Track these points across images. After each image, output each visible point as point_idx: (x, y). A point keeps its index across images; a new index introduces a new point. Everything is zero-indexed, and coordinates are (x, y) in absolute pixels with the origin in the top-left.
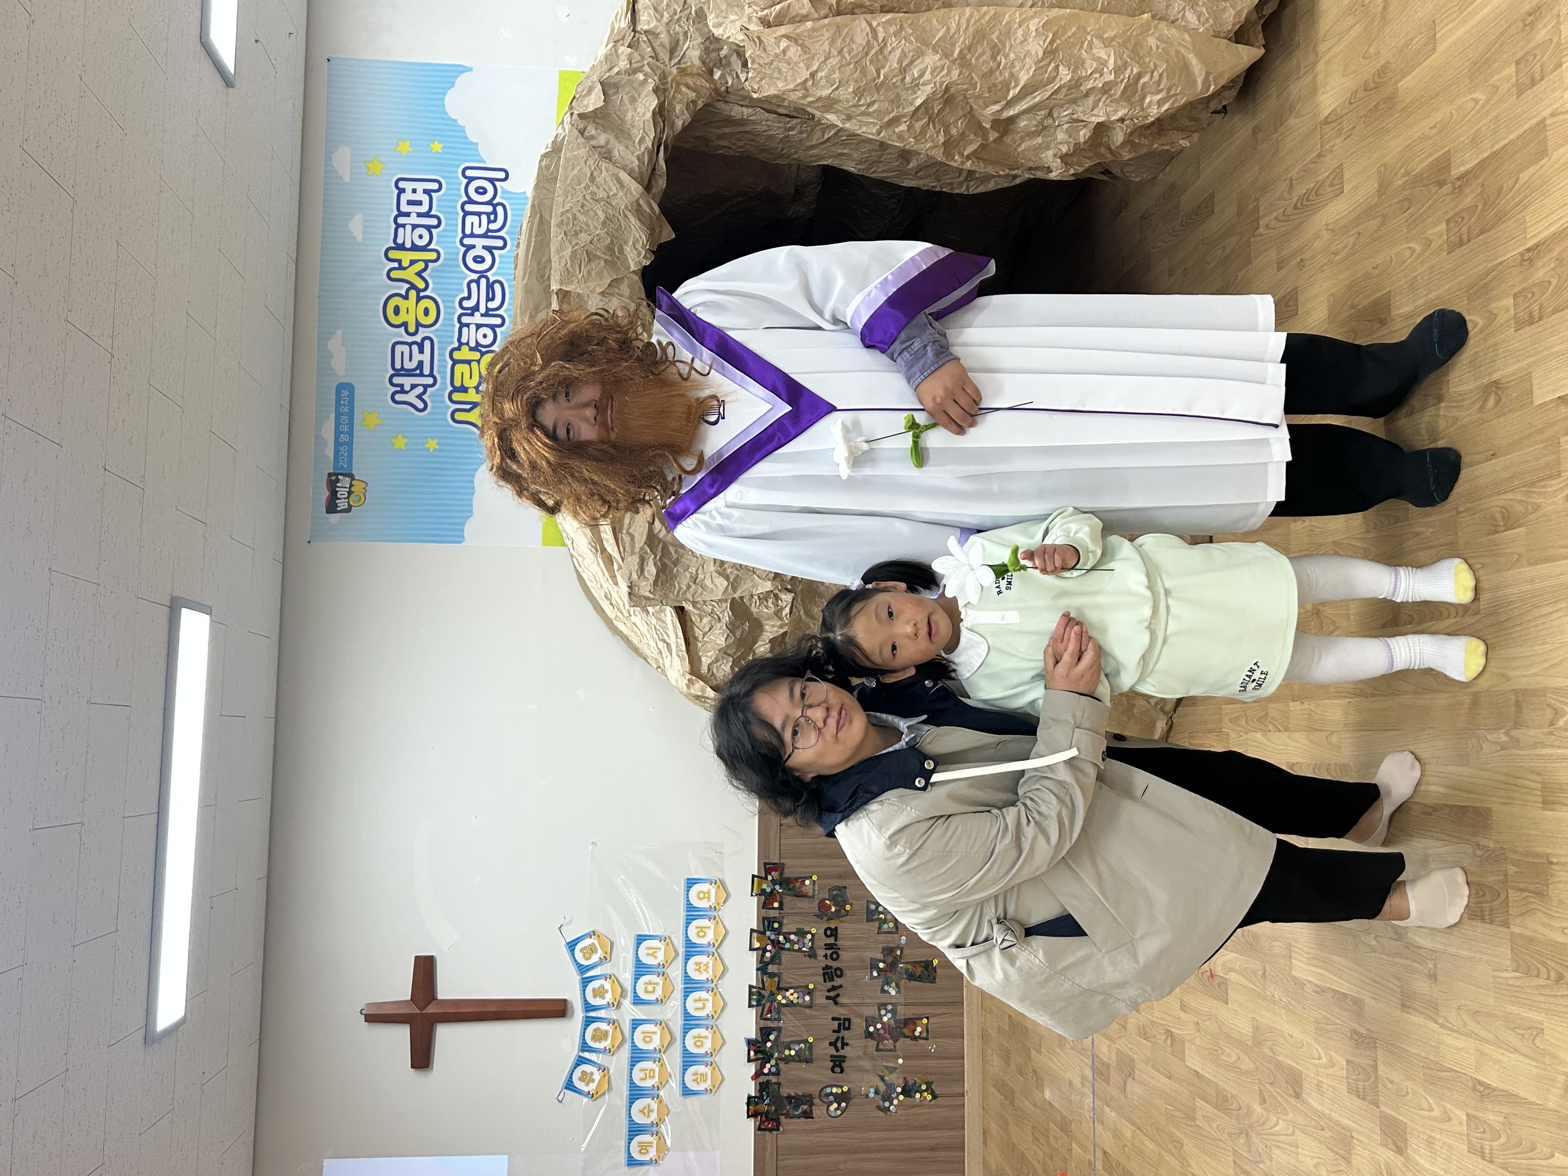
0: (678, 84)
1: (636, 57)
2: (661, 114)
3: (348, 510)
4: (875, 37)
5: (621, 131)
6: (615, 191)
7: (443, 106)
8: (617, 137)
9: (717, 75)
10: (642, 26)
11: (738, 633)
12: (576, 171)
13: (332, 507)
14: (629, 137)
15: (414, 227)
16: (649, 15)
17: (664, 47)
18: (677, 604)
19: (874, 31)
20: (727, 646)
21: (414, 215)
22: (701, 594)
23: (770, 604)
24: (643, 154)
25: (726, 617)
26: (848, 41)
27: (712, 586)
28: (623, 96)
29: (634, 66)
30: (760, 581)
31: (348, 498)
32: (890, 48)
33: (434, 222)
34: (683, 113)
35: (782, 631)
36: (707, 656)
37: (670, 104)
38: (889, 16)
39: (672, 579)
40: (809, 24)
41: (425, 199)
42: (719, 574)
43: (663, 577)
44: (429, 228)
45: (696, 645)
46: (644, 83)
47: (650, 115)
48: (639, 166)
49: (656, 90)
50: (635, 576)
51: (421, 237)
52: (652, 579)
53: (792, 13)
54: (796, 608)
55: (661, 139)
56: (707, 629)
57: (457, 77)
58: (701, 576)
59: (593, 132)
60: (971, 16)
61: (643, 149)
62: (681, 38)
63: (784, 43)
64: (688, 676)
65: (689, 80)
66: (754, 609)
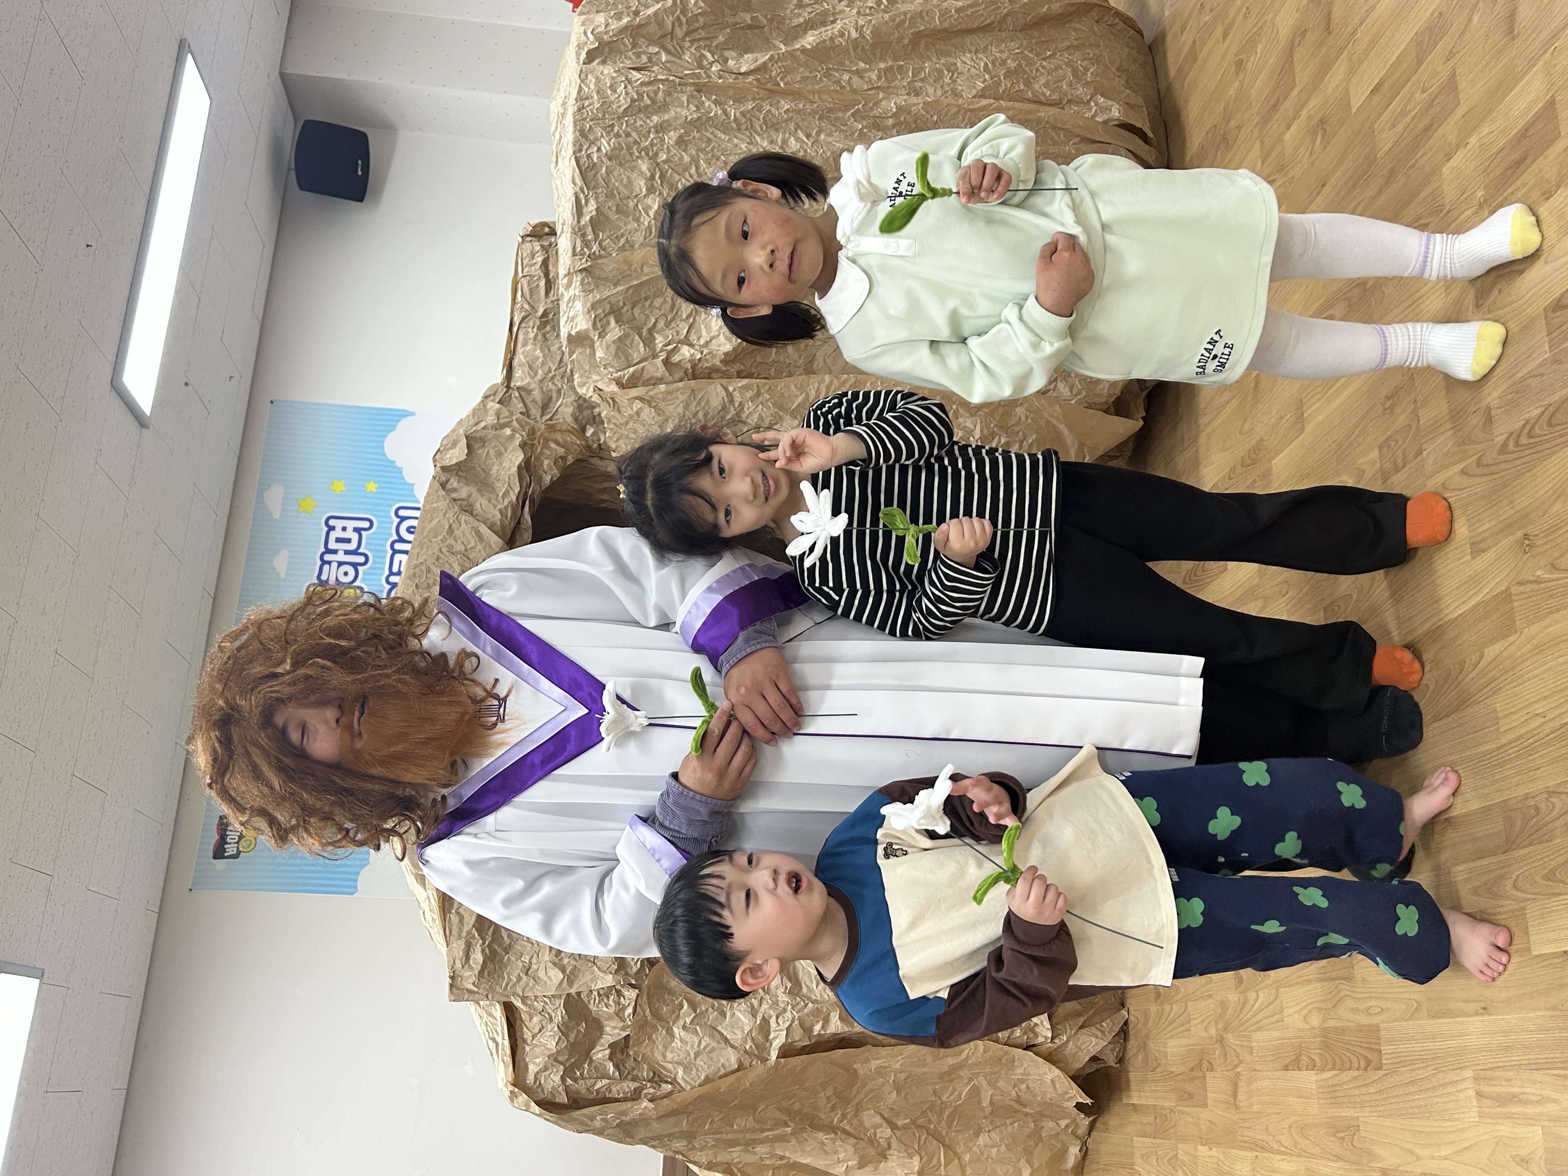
0: (547, 441)
1: (505, 412)
2: (527, 468)
3: (236, 856)
4: (732, 401)
5: (485, 484)
6: (473, 544)
7: (383, 448)
8: (479, 491)
9: (590, 431)
10: (516, 383)
11: (572, 1036)
12: (434, 523)
13: (219, 853)
14: (493, 490)
15: (340, 564)
16: (523, 372)
17: (536, 403)
18: (506, 1000)
19: (730, 395)
20: (558, 1052)
21: (341, 553)
22: (532, 988)
23: (611, 1002)
24: (506, 508)
25: (559, 1015)
26: (703, 404)
27: (545, 978)
28: (490, 449)
29: (502, 421)
30: (601, 974)
31: (238, 843)
32: (747, 412)
33: (362, 559)
34: (551, 469)
35: (624, 1034)
36: (534, 1063)
37: (538, 459)
38: (745, 382)
39: (501, 969)
40: (662, 387)
41: (355, 537)
42: (555, 964)
43: (490, 966)
44: (355, 565)
45: (524, 1048)
46: (511, 438)
47: (515, 469)
48: (501, 520)
49: (523, 446)
50: (458, 965)
51: (346, 574)
52: (477, 968)
53: (646, 376)
54: (641, 1006)
55: (526, 493)
56: (536, 1030)
57: (399, 421)
58: (534, 967)
59: (455, 485)
60: (831, 383)
61: (506, 503)
62: (554, 396)
63: (638, 405)
64: (511, 1088)
65: (559, 437)
66: (593, 1008)
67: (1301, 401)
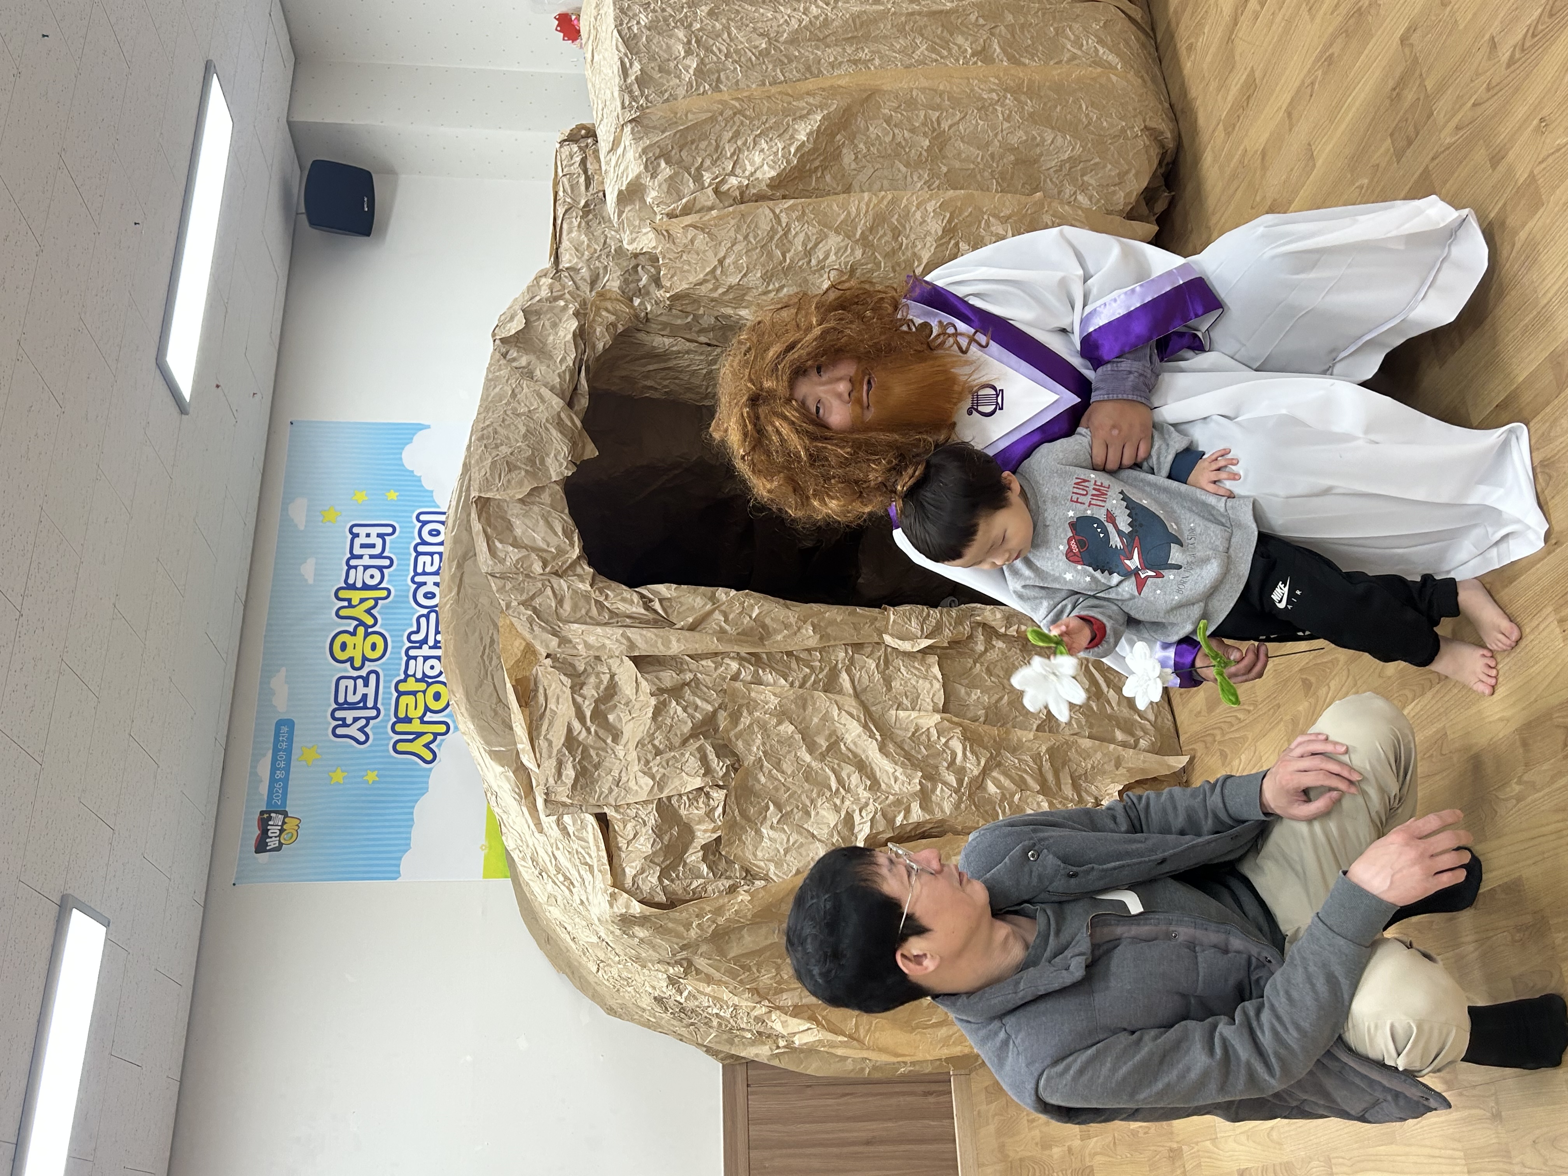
0: (598, 309)
1: (557, 286)
2: (582, 335)
4: (779, 222)
5: (543, 352)
6: (536, 406)
7: (401, 459)
8: (538, 358)
9: (637, 302)
10: (564, 264)
11: (666, 838)
12: (497, 390)
13: (261, 847)
14: (551, 357)
16: (571, 255)
17: (585, 280)
18: (598, 811)
19: (777, 217)
20: (654, 853)
21: (366, 557)
22: (624, 798)
23: (701, 805)
24: (564, 372)
25: (652, 819)
26: (753, 226)
27: (635, 788)
28: (545, 321)
29: (555, 294)
30: (690, 779)
31: (279, 836)
32: (793, 232)
33: (386, 562)
34: (603, 336)
35: (715, 836)
36: (631, 867)
37: (590, 327)
38: (791, 202)
39: (592, 783)
40: (714, 213)
41: (379, 542)
42: (644, 773)
43: (582, 781)
44: (380, 568)
45: (620, 856)
46: (565, 308)
47: (570, 337)
48: (560, 383)
49: (577, 314)
50: (551, 781)
51: (372, 577)
52: (569, 782)
53: (698, 206)
54: (730, 807)
55: (581, 360)
56: (631, 836)
57: (414, 434)
58: (624, 779)
59: (515, 354)
60: (870, 200)
61: (564, 368)
62: (601, 271)
63: (692, 232)
64: (611, 890)
65: (609, 305)
66: (683, 812)
67: (1309, 144)
